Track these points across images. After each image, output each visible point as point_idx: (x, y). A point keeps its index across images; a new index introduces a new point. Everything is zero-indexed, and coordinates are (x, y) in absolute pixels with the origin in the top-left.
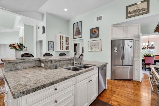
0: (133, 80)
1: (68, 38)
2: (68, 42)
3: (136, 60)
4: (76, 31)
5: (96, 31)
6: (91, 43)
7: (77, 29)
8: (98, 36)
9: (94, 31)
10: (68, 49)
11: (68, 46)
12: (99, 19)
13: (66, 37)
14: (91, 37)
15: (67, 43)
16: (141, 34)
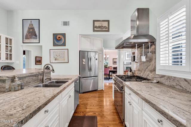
0: (98, 90)
1: (11, 40)
2: (11, 47)
3: (100, 71)
4: (29, 32)
5: (61, 38)
6: (54, 52)
7: (29, 29)
8: (64, 44)
9: (59, 38)
10: (11, 59)
11: (11, 55)
12: (66, 24)
13: (7, 39)
14: (55, 45)
15: (9, 48)
16: (103, 48)
